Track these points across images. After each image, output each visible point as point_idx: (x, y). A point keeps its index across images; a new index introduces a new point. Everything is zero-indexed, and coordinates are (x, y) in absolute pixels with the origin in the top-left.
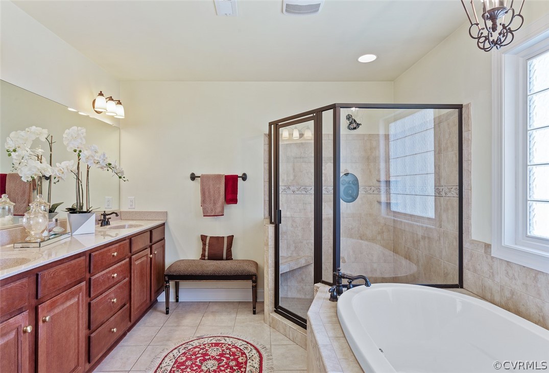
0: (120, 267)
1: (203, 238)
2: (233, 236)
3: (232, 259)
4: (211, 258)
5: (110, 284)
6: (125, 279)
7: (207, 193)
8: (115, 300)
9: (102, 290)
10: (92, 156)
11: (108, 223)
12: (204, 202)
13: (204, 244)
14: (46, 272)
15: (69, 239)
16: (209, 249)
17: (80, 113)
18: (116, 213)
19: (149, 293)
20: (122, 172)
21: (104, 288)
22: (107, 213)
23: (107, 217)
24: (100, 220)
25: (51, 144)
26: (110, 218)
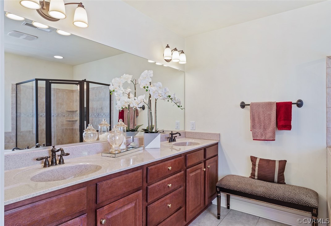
0: (175, 178)
1: (253, 159)
2: (286, 161)
3: (285, 183)
4: (261, 178)
5: (166, 192)
6: (180, 187)
7: (257, 119)
8: (170, 205)
9: (158, 197)
10: (157, 91)
11: (174, 140)
12: (253, 127)
13: (254, 165)
14: (104, 182)
15: (142, 151)
16: (258, 170)
17: (157, 64)
18: (179, 134)
19: (202, 198)
20: (180, 102)
21: (160, 195)
22: (173, 132)
23: (174, 136)
24: (168, 138)
25: (135, 85)
26: (176, 137)
